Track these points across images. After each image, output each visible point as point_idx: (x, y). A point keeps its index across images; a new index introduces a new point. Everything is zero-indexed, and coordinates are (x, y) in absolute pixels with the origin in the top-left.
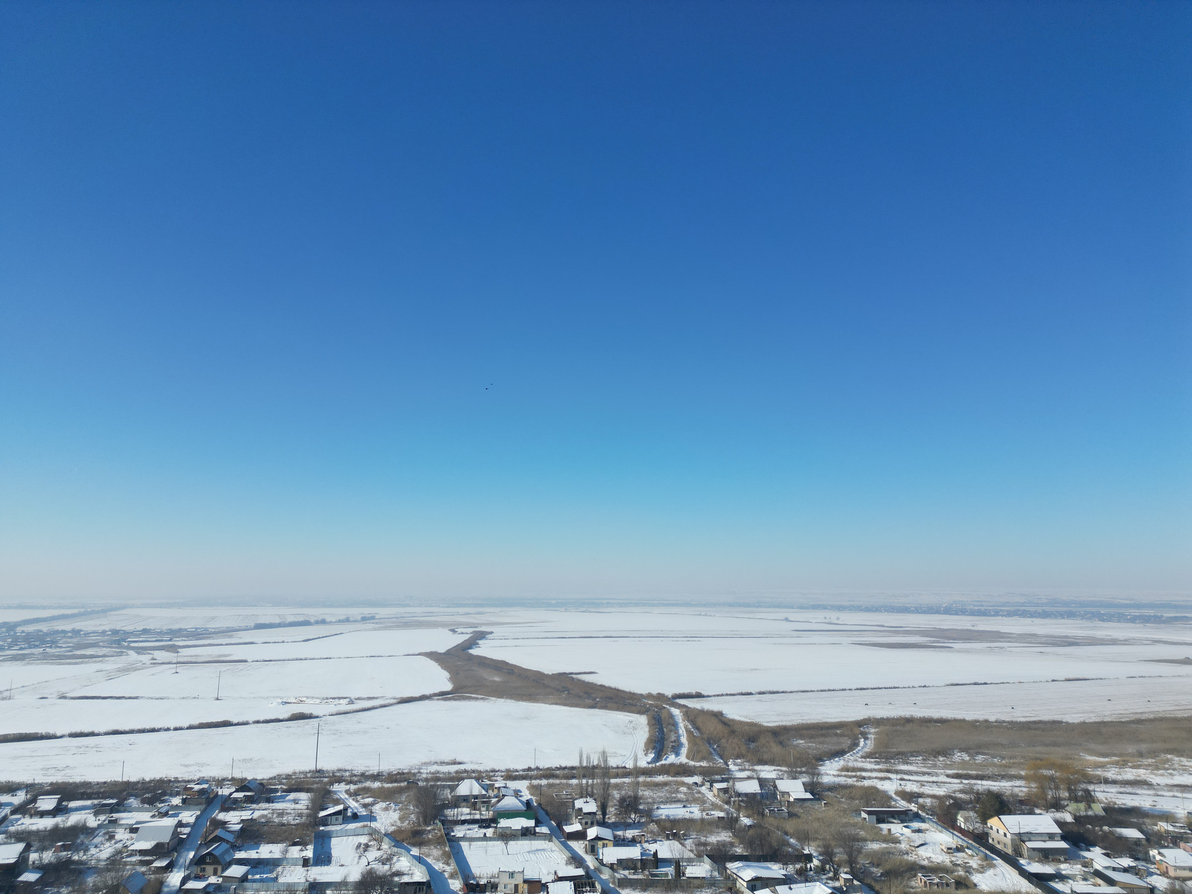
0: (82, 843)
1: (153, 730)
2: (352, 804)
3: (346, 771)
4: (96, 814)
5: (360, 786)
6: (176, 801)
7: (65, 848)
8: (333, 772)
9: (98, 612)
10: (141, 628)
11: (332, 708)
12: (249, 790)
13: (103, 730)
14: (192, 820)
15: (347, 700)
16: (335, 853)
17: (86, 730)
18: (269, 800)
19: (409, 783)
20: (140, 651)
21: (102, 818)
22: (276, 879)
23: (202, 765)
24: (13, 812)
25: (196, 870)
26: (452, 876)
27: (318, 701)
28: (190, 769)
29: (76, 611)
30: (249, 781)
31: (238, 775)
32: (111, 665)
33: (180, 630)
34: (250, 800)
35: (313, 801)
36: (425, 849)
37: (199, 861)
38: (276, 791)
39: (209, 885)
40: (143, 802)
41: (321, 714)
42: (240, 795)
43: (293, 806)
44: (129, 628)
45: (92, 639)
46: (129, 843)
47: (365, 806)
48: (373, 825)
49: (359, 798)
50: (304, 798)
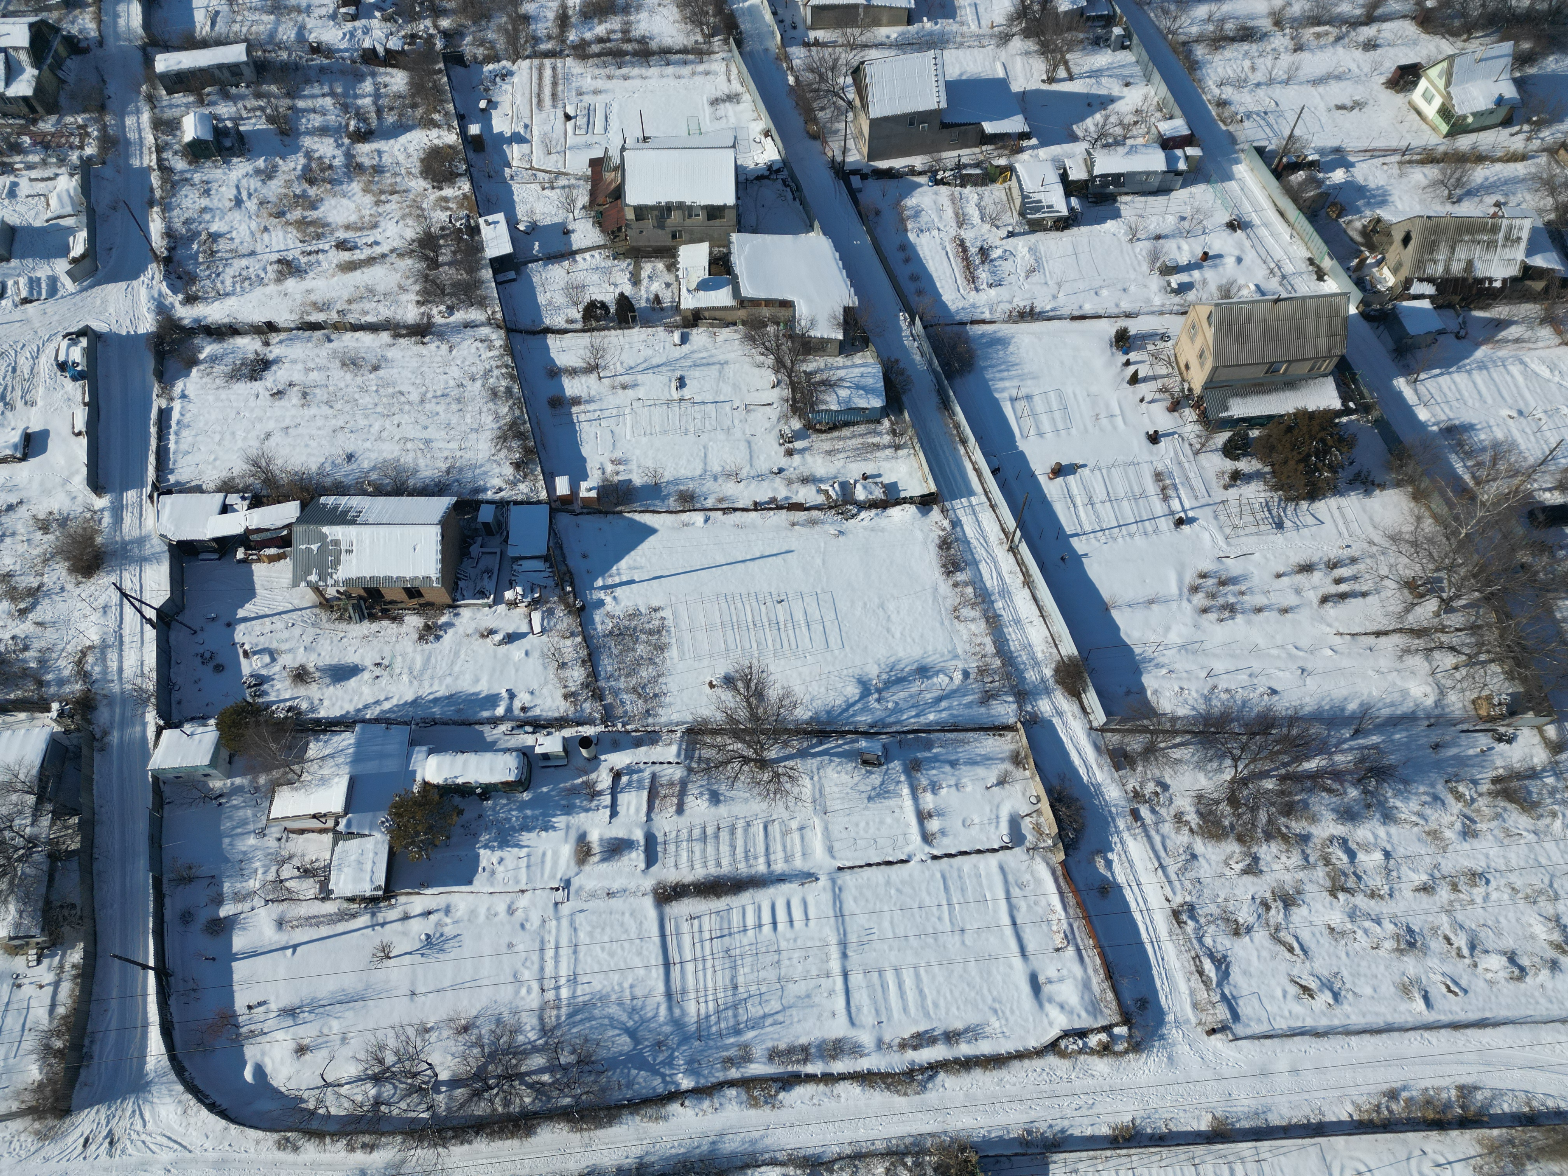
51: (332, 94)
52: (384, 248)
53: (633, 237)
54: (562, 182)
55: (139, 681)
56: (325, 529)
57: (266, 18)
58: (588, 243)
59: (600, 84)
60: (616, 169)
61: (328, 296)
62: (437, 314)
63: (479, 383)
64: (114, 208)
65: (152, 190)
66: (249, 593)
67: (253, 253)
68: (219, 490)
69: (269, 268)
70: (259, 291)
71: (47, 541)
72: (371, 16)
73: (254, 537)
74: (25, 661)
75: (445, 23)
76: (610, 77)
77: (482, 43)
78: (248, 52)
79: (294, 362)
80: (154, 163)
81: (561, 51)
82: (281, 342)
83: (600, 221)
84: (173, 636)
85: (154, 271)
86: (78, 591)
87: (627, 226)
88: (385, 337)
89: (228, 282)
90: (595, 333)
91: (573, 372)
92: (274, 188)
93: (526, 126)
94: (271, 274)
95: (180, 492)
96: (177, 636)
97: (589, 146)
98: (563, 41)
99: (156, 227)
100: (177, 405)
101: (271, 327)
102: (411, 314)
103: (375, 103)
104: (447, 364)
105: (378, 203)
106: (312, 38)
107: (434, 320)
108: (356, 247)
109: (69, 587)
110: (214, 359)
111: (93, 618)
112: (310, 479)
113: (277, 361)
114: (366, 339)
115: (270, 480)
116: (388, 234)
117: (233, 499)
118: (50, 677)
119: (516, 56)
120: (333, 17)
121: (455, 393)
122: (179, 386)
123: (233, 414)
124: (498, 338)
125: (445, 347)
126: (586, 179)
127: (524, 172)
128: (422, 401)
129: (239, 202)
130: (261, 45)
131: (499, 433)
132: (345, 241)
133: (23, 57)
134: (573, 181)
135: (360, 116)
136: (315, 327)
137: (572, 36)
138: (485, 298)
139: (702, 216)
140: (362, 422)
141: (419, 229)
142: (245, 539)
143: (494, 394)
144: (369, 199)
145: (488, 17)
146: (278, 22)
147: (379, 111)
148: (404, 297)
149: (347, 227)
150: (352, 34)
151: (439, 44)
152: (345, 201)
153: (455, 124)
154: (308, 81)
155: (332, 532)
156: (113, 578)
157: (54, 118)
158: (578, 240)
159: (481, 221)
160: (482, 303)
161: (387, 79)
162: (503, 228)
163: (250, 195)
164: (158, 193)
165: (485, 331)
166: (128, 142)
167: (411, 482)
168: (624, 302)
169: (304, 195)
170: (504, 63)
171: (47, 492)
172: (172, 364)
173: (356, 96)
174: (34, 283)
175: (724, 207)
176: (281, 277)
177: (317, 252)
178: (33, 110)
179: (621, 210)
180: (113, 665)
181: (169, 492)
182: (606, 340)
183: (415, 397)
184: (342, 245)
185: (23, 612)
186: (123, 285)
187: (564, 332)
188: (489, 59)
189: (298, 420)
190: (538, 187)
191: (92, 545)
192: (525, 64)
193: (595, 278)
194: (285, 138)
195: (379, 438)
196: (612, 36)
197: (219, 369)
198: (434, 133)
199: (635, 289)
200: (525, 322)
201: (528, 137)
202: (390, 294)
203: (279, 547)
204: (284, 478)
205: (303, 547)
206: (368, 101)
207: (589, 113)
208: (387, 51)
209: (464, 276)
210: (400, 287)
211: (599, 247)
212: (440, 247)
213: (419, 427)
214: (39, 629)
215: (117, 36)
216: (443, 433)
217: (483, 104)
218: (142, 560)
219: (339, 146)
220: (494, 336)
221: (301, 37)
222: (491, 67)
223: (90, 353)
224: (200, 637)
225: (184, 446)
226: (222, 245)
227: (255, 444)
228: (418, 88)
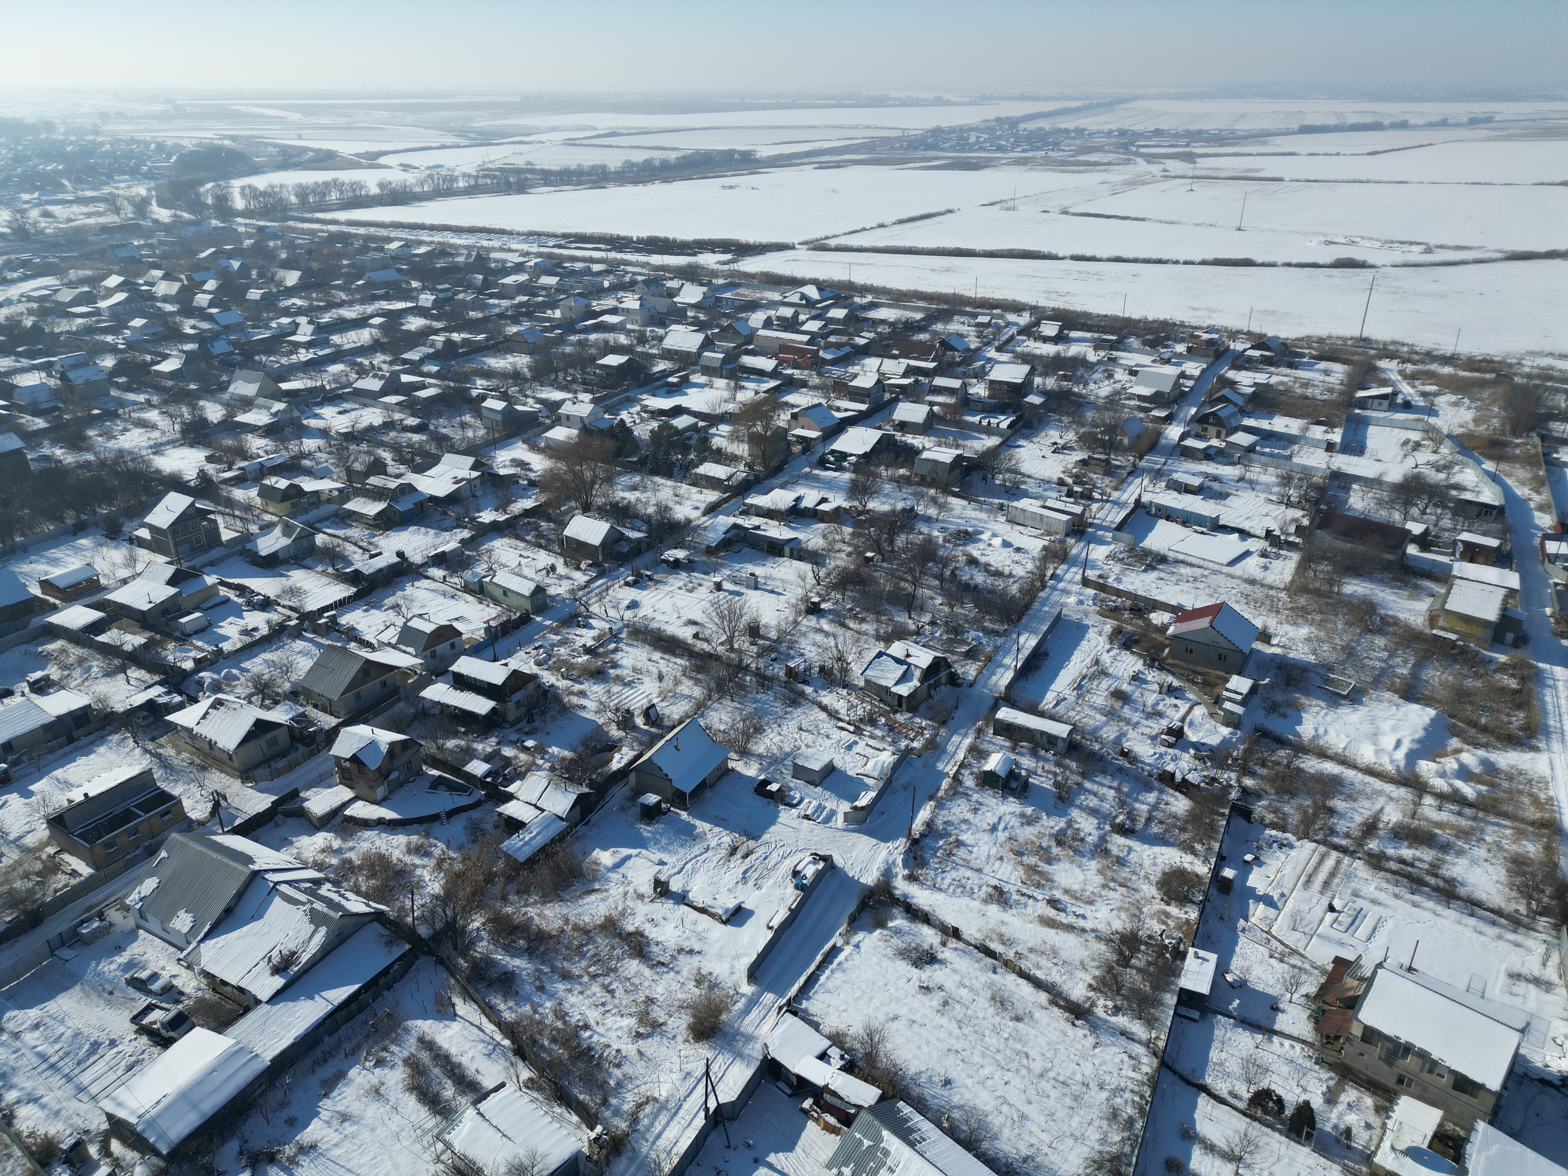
0: (1082, 377)
1: (1159, 261)
2: (1406, 389)
3: (1404, 344)
4: (1096, 348)
5: (1420, 367)
6: (1181, 348)
7: (1065, 378)
8: (1385, 344)
9: (1103, 105)
10: (1152, 128)
11: (1398, 256)
12: (1268, 349)
13: (1105, 255)
14: (1197, 373)
15: (1420, 248)
16: (1371, 443)
17: (1088, 253)
18: (1291, 366)
19: (1499, 375)
20: (1151, 159)
21: (1102, 353)
22: (1289, 458)
23: (1214, 311)
24: (1020, 333)
25: (1197, 428)
26: (1541, 508)
27: (1377, 244)
28: (1199, 313)
29: (1079, 104)
30: (1270, 339)
31: (1256, 328)
32: (1117, 175)
33: (1200, 132)
34: (1267, 361)
35: (1350, 376)
36: (1505, 466)
37: (1201, 420)
38: (1303, 355)
39: (1210, 447)
40: (1145, 343)
41: (1379, 264)
42: (1256, 353)
43: (1322, 377)
44: (1138, 128)
45: (1098, 141)
46: (1127, 385)
47: (1424, 395)
48: (1432, 420)
49: (1417, 383)
50: (1338, 372)
51: (1118, 790)
52: (1088, 925)
53: (1348, 1054)
54: (1295, 960)
55: (663, 1156)
56: (885, 1133)
57: (1099, 717)
58: (1295, 1033)
59: (1382, 897)
60: (1362, 979)
61: (1016, 935)
62: (1102, 1006)
63: (1104, 1095)
64: (905, 788)
65: (938, 789)
66: (789, 1144)
67: (979, 871)
68: (829, 1037)
69: (984, 888)
70: (965, 901)
71: (694, 992)
72: (1185, 750)
73: (827, 1097)
74: (610, 1075)
75: (1249, 782)
76: (1396, 896)
77: (1276, 811)
78: (1071, 733)
79: (955, 971)
80: (952, 773)
81: (1354, 852)
82: (956, 949)
83: (1318, 1018)
84: (713, 1136)
85: (901, 844)
86: (682, 1046)
87: (1348, 1039)
88: (1043, 997)
89: (947, 881)
90: (1256, 1124)
91: (1210, 1148)
92: (1028, 833)
93: (1282, 895)
94: (983, 894)
95: (803, 1019)
96: (716, 1139)
97: (1342, 944)
98: (1361, 845)
99: (924, 815)
100: (848, 950)
101: (956, 933)
102: (1078, 991)
103: (1150, 812)
104: (1084, 1056)
105: (1104, 886)
106: (1127, 745)
107: (1095, 1010)
108: (1064, 910)
109: (679, 1039)
110: (898, 932)
111: (674, 1076)
112: (903, 1078)
113: (942, 962)
114: (1025, 988)
115: (871, 1057)
116: (1098, 915)
117: (835, 1052)
118: (614, 1101)
119: (1304, 835)
120: (1153, 738)
121: (1077, 1088)
122: (860, 936)
123: (881, 983)
124: (1148, 1064)
125: (1091, 1040)
126: (1323, 971)
127: (1259, 932)
128: (1041, 1076)
129: (994, 829)
130: (1083, 733)
131: (1096, 1157)
132: (1058, 901)
133: (917, 673)
134: (1307, 966)
135: (1131, 815)
136: (990, 953)
137: (1373, 845)
138: (1156, 1020)
139: (1446, 1080)
140: (977, 1058)
141: (1128, 926)
142: (818, 1093)
143: (1114, 1115)
144: (1099, 880)
145: (1293, 794)
146: (1106, 724)
147: (1149, 820)
148: (1080, 974)
149: (1067, 892)
150: (1161, 756)
151: (1234, 795)
152: (1077, 871)
153: (1213, 861)
154: (1104, 772)
155: (890, 1141)
156: (710, 1054)
157: (909, 715)
158: (1282, 1022)
159: (1191, 950)
160: (1151, 1022)
161: (1171, 800)
162: (1209, 968)
163: (1006, 828)
164: (941, 793)
165: (1139, 1050)
166: (944, 751)
167: (985, 1145)
168: (1305, 1112)
169: (1047, 850)
170: (1289, 835)
171: (720, 957)
172: (866, 917)
173: (1137, 800)
174: (820, 808)
175: (1481, 1087)
176: (988, 900)
177: (1030, 897)
178: (900, 705)
179: (1349, 1021)
180: (658, 1127)
181: (795, 1014)
182: (1265, 1139)
183: (1037, 1066)
184: (1053, 903)
185: (639, 1036)
186: (874, 841)
187: (1222, 1101)
188: (1273, 826)
189: (927, 1021)
190: (1266, 952)
191: (717, 1017)
192: (1309, 846)
193: (1285, 1069)
194: (1059, 802)
195: (982, 1083)
196: (1417, 863)
197: (896, 942)
198: (1189, 858)
199: (1325, 1107)
200: (1185, 1066)
201: (1280, 904)
202: (1069, 964)
203: (839, 1121)
204: (883, 1062)
205: (858, 1136)
206: (1145, 808)
207: (1357, 917)
208: (1184, 780)
209: (1147, 988)
210: (1082, 963)
211: (1304, 1042)
212: (1139, 951)
213: (1023, 1097)
214: (637, 1057)
215: (985, 685)
216: (1043, 1119)
217: (1249, 857)
218: (739, 1055)
219: (1099, 828)
220: (1145, 1060)
221: (1118, 741)
222: (1274, 832)
223: (819, 876)
224: (730, 1154)
225: (830, 985)
226: (961, 852)
227: (881, 1018)
228: (1193, 818)
